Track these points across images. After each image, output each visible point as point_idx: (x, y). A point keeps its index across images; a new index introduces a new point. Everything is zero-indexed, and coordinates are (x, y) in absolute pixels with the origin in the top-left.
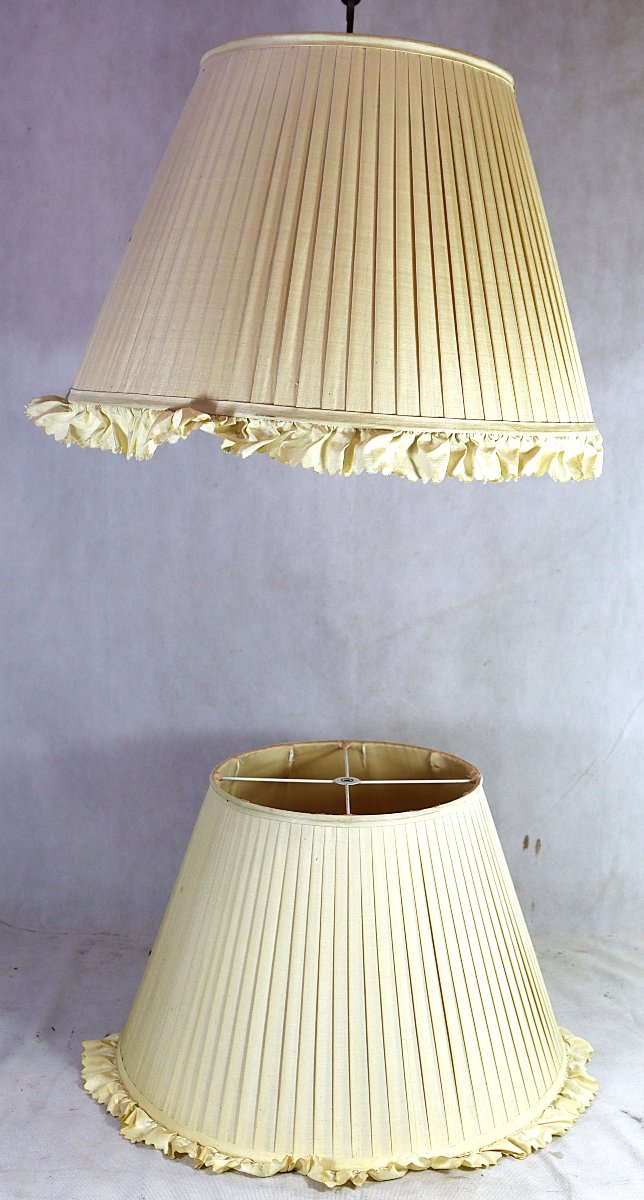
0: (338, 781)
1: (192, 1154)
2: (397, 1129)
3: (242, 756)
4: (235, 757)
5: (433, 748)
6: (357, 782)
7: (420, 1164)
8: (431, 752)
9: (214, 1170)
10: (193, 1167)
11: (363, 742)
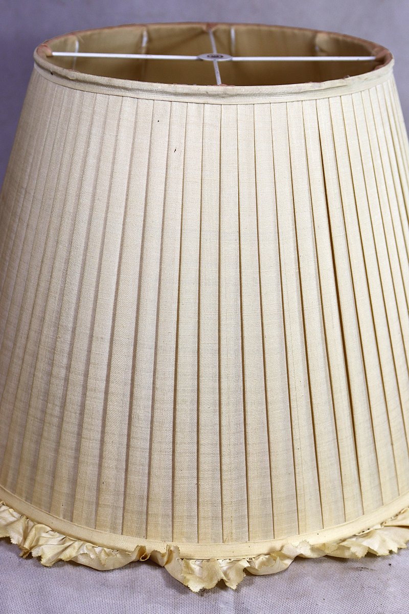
0: (204, 57)
1: (16, 539)
2: (281, 507)
3: (82, 34)
4: (73, 33)
5: (319, 29)
6: (227, 58)
7: (307, 553)
8: (316, 32)
9: (43, 561)
10: (18, 555)
11: (231, 25)
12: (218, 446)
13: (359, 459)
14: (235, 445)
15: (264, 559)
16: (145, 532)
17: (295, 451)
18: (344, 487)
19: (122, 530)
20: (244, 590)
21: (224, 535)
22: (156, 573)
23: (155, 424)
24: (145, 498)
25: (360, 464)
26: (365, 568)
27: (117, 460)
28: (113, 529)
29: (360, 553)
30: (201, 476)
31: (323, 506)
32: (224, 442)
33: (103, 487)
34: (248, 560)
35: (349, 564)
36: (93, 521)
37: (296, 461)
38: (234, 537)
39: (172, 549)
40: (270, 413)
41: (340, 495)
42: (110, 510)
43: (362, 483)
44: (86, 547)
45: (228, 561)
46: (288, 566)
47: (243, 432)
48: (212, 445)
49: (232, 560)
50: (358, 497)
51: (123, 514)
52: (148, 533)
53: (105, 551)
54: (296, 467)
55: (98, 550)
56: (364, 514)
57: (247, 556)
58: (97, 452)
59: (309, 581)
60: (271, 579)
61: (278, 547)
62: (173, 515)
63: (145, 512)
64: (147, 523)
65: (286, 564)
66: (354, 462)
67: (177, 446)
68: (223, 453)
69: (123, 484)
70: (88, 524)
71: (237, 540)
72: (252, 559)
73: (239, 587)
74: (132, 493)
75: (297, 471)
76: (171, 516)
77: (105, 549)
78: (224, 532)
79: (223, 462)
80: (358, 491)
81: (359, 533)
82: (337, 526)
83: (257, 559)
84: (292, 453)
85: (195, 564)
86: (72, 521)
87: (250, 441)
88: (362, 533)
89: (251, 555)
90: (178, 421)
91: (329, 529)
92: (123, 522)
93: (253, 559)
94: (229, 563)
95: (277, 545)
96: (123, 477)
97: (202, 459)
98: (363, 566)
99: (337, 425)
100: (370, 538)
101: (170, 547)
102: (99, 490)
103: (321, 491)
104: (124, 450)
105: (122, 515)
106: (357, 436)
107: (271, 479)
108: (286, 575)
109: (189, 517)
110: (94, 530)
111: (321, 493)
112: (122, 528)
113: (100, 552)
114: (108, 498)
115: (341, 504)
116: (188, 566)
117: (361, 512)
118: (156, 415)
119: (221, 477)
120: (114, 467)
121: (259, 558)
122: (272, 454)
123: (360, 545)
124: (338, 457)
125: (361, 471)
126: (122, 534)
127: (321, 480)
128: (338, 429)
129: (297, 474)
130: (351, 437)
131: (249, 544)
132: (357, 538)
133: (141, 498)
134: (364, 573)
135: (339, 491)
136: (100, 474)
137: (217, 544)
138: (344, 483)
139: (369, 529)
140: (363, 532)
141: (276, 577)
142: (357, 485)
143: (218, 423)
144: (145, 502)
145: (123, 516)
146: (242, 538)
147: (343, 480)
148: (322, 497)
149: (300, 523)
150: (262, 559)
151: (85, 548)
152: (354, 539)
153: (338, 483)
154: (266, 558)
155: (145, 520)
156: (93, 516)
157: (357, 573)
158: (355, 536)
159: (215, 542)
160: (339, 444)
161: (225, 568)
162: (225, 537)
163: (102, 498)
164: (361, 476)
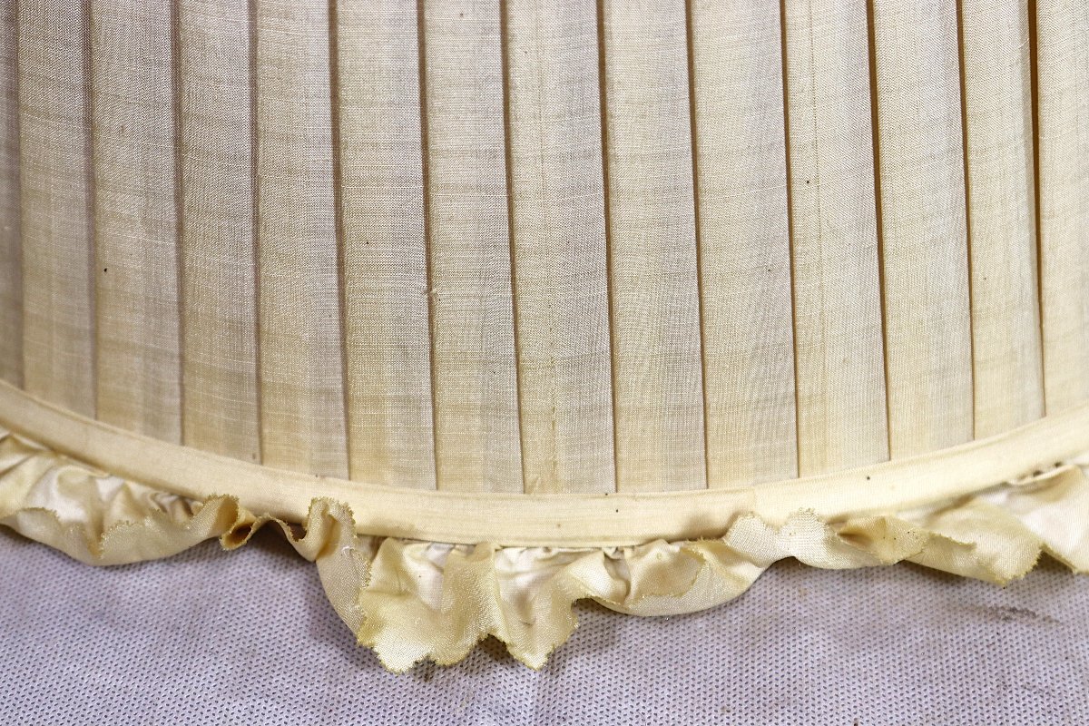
12: (502, 161)
13: (1045, 222)
14: (562, 159)
15: (666, 558)
16: (255, 440)
17: (796, 187)
18: (976, 324)
19: (183, 432)
20: (578, 667)
21: (529, 468)
22: (284, 584)
23: (265, 69)
24: (251, 328)
25: (1046, 242)
26: (1025, 612)
27: (147, 193)
28: (155, 425)
29: (1011, 561)
30: (438, 265)
31: (893, 384)
32: (521, 146)
33: (108, 282)
34: (610, 553)
35: (965, 592)
36: (87, 392)
37: (798, 225)
38: (563, 474)
39: (332, 511)
40: (699, 43)
41: (959, 349)
42: (137, 362)
43: (1047, 310)
44: (60, 480)
45: (540, 553)
46: (745, 587)
47: (597, 114)
48: (477, 154)
49: (554, 552)
50: (1031, 357)
51: (181, 379)
52: (267, 447)
53: (129, 494)
54: (798, 248)
55: (106, 486)
56: (1044, 414)
57: (606, 539)
58: (77, 160)
59: (815, 646)
60: (681, 631)
61: (718, 517)
62: (346, 391)
63: (254, 376)
64: (260, 417)
65: (740, 580)
66: (1025, 235)
67: (347, 154)
68: (518, 187)
69: (171, 277)
70: (73, 401)
71: (575, 485)
72: (622, 552)
73: (555, 662)
74: (201, 309)
75: (799, 263)
76: (341, 395)
77: (133, 486)
78: (528, 461)
79: (520, 218)
80: (1030, 332)
81: (1023, 477)
82: (939, 452)
83: (639, 556)
84: (785, 196)
85: (420, 560)
86: (22, 386)
87: (620, 147)
88: (1029, 480)
89: (623, 538)
90: (345, 62)
91: (911, 463)
92: (182, 405)
93: (628, 554)
94: (544, 560)
95: (715, 508)
96: (172, 254)
97: (441, 207)
98: (1016, 605)
99: (968, 98)
100: (1057, 499)
101: (326, 507)
102: (95, 292)
103: (890, 332)
104: (167, 160)
105: (176, 381)
106: (1045, 139)
107: (700, 284)
108: (735, 617)
109: (406, 402)
110: (92, 421)
111: (890, 340)
112: (182, 421)
113: (113, 495)
114: (127, 322)
115: (962, 379)
116: (396, 568)
117: (1035, 404)
118: (264, 34)
119: (513, 271)
120: (137, 216)
121: (646, 552)
122: (704, 198)
123: (1013, 531)
124: (962, 214)
125: (1046, 269)
126: (183, 442)
127: (889, 296)
128: (969, 111)
129: (798, 274)
130: (1020, 141)
131: (615, 503)
132: (1010, 496)
133: (235, 327)
134: (1016, 633)
135: (958, 335)
136: (93, 240)
137: (502, 495)
138: (978, 306)
139: (1058, 465)
140: (1037, 473)
141: (700, 623)
142: (1029, 315)
143: (498, 73)
144: (250, 345)
145: (182, 385)
146: (592, 482)
147: (975, 298)
148: (891, 355)
149: (804, 442)
150: (658, 556)
151: (55, 482)
152: (1000, 498)
153: (955, 307)
154: (672, 554)
155: (254, 403)
156: (88, 377)
157: (989, 630)
158: (1005, 485)
159: (496, 491)
160: (972, 167)
161: (522, 581)
162: (530, 477)
163: (108, 317)
164: (1046, 283)
